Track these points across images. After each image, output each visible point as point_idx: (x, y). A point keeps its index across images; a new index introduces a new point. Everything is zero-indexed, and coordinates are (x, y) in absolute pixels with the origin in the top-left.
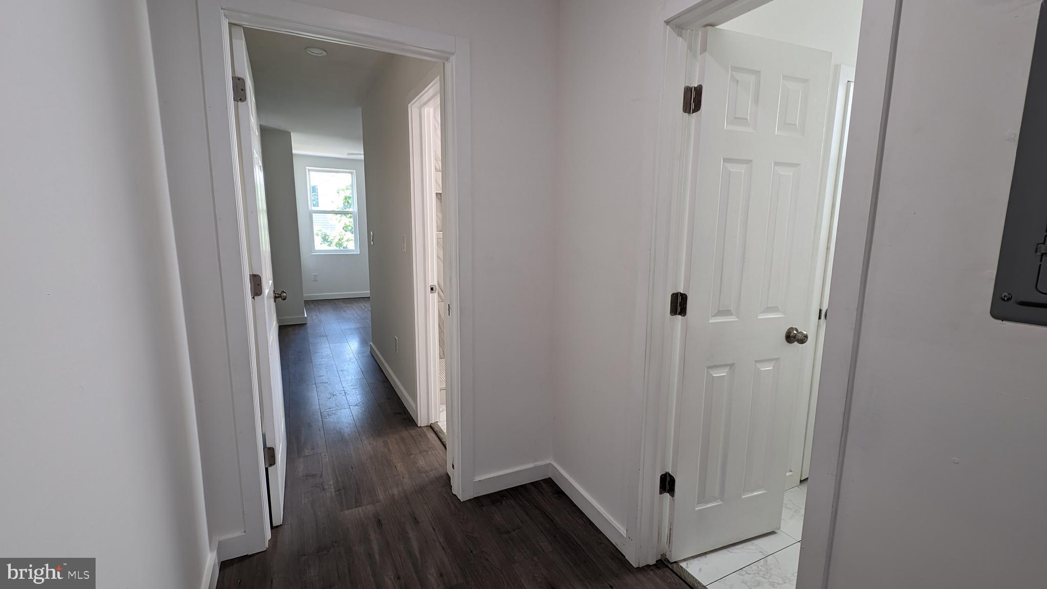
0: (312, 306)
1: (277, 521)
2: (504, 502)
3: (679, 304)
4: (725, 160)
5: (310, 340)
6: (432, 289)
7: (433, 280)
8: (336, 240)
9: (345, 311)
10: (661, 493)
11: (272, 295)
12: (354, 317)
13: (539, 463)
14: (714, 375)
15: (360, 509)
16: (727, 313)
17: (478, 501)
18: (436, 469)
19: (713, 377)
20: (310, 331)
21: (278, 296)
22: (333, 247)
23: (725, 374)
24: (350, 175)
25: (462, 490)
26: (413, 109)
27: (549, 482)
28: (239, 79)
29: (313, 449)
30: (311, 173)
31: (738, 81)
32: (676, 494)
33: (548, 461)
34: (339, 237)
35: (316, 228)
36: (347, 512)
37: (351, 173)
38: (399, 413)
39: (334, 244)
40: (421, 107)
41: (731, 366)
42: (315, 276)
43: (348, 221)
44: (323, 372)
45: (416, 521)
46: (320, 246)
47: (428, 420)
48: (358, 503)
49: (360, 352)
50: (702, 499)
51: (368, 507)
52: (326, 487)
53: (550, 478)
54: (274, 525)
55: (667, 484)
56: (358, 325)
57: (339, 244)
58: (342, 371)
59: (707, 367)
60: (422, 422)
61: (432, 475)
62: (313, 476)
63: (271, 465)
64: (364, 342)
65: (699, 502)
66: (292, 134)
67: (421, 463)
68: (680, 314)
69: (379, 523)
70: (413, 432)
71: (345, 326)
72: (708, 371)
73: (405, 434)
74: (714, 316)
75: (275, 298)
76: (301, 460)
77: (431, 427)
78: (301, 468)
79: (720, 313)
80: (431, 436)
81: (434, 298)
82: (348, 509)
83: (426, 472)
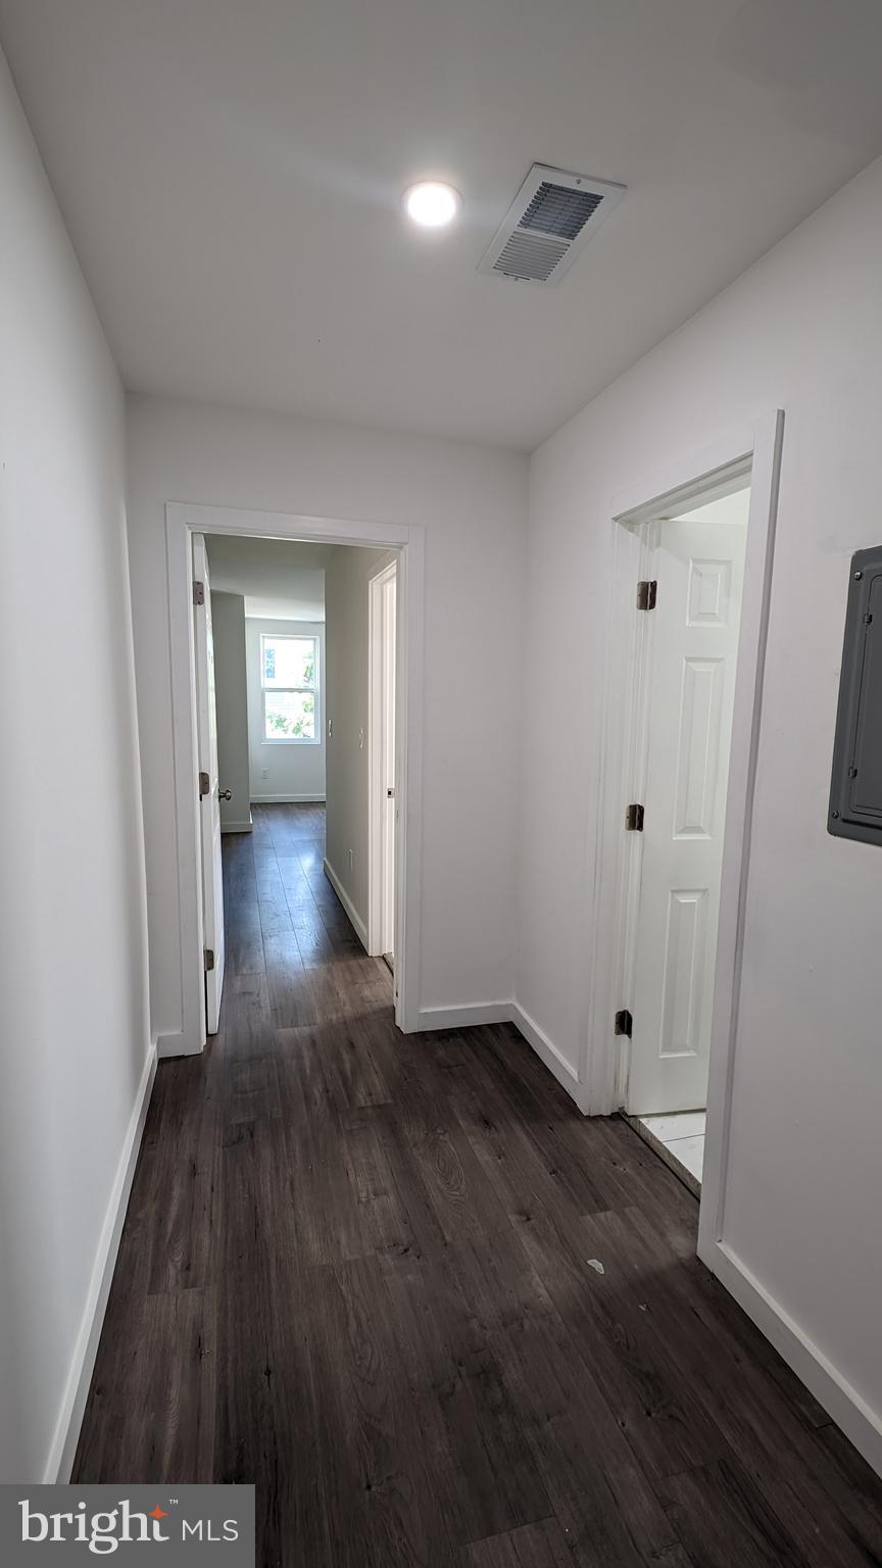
0: (260, 811)
1: (214, 1029)
2: (451, 1040)
3: (636, 818)
4: (688, 659)
5: (255, 852)
6: (390, 793)
7: (390, 784)
8: (294, 725)
9: (298, 819)
10: (618, 1033)
11: (217, 794)
12: (309, 827)
13: (498, 1003)
14: (682, 901)
15: (296, 1029)
16: (697, 829)
17: (422, 1036)
18: (382, 1000)
19: (681, 903)
20: (255, 841)
21: (223, 796)
22: (290, 735)
23: (695, 901)
24: (312, 642)
25: (407, 1022)
26: (374, 586)
27: (510, 1026)
28: (198, 583)
29: (251, 968)
30: (266, 640)
31: (701, 574)
32: (633, 1035)
33: (510, 1002)
34: (297, 721)
35: (269, 708)
36: (282, 1030)
37: (315, 640)
38: (349, 941)
39: (291, 729)
40: (382, 585)
41: (704, 891)
42: (265, 771)
43: (308, 698)
44: (268, 890)
45: (352, 1045)
46: (273, 733)
47: (381, 949)
48: (295, 1024)
49: (312, 869)
50: (668, 1046)
51: (304, 1028)
52: (263, 1005)
53: (511, 1022)
54: (210, 1033)
55: (624, 1023)
56: (313, 837)
57: (297, 730)
58: (289, 889)
59: (673, 891)
60: (373, 951)
61: (376, 1005)
62: (250, 993)
63: (209, 969)
64: (319, 857)
65: (665, 1050)
66: (245, 598)
67: (367, 993)
68: (638, 829)
69: (314, 1043)
70: (362, 961)
71: (296, 837)
72: (673, 896)
73: (353, 963)
74: (679, 833)
75: (220, 797)
76: (239, 977)
77: (383, 958)
78: (238, 985)
79: (687, 830)
80: (382, 967)
81: (390, 803)
82: (284, 1027)
83: (369, 1002)
